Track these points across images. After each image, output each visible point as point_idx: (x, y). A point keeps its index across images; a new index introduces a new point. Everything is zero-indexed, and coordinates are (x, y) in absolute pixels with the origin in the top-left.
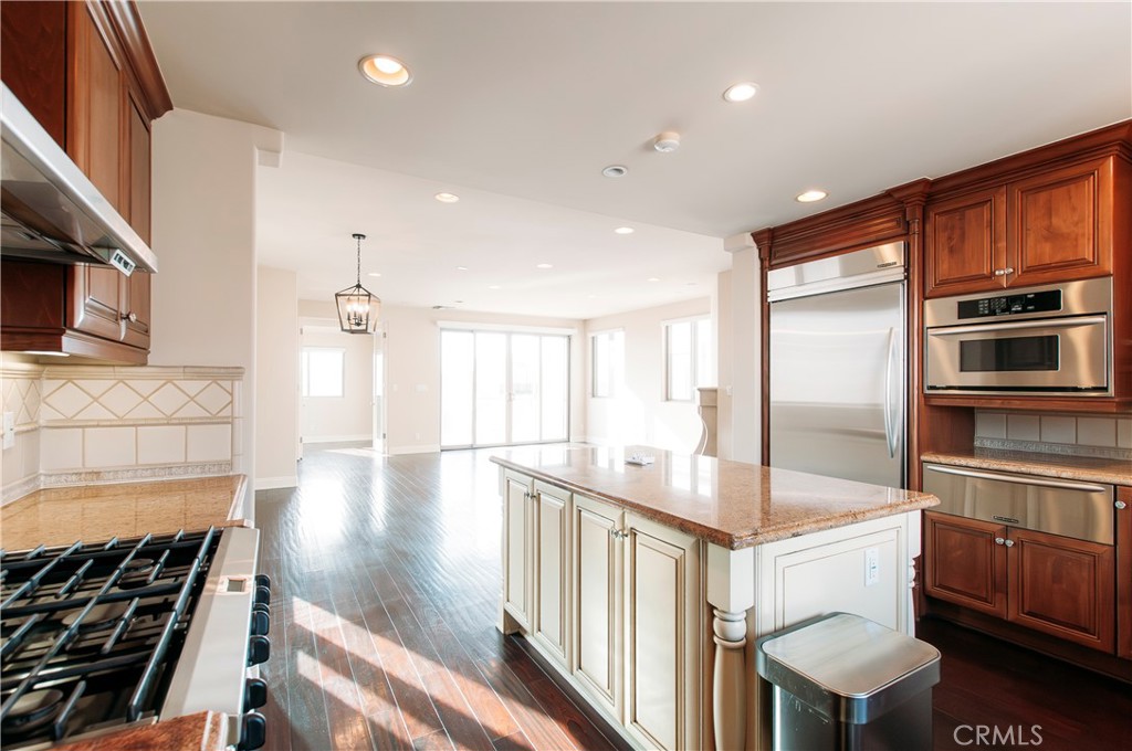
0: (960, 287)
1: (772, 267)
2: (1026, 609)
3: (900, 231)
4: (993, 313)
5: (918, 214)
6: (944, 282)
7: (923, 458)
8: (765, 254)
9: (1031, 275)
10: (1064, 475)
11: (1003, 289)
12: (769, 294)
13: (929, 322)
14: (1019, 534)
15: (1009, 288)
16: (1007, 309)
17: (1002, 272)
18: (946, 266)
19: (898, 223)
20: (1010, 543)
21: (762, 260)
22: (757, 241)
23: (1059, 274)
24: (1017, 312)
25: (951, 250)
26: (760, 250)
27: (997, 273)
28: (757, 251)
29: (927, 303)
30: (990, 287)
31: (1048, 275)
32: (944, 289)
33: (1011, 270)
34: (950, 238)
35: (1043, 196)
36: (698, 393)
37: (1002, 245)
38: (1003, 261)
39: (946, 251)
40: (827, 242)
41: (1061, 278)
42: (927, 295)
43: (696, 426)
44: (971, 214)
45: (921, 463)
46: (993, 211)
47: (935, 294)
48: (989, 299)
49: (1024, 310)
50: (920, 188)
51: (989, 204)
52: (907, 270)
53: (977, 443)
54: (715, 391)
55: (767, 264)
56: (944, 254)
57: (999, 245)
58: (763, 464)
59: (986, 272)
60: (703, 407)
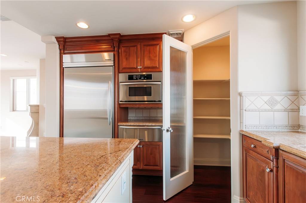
0: (129, 70)
1: (65, 54)
2: (145, 164)
3: (112, 49)
4: (137, 79)
5: (117, 45)
6: (125, 68)
7: (119, 124)
8: (62, 47)
9: (146, 69)
10: (153, 125)
11: (139, 72)
12: (63, 64)
13: (120, 80)
14: (143, 143)
15: (140, 72)
16: (140, 78)
17: (139, 67)
18: (125, 63)
19: (111, 47)
20: (141, 146)
21: (60, 50)
22: (58, 41)
23: (152, 70)
24: (143, 79)
25: (126, 59)
26: (59, 45)
27: (138, 67)
28: (58, 46)
29: (120, 74)
30: (136, 71)
31: (150, 70)
32: (124, 70)
33: (141, 67)
34: (126, 55)
35: (148, 48)
36: (29, 107)
37: (139, 59)
38: (139, 64)
39: (125, 59)
40: (88, 48)
41: (152, 71)
42: (120, 72)
43: (29, 121)
44: (132, 49)
45: (118, 126)
46: (137, 49)
47: (122, 72)
48: (136, 75)
49: (144, 79)
50: (118, 36)
51: (136, 47)
52: (114, 63)
53: (129, 118)
54: (38, 106)
55: (62, 51)
56: (124, 60)
57: (138, 59)
58: (60, 137)
59: (135, 67)
60: (32, 113)
